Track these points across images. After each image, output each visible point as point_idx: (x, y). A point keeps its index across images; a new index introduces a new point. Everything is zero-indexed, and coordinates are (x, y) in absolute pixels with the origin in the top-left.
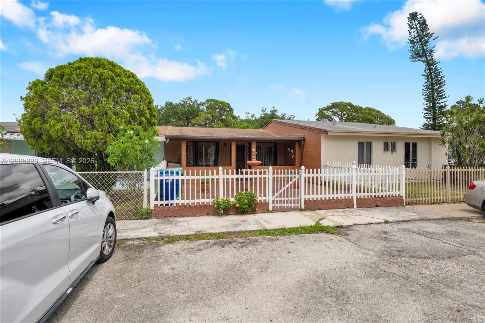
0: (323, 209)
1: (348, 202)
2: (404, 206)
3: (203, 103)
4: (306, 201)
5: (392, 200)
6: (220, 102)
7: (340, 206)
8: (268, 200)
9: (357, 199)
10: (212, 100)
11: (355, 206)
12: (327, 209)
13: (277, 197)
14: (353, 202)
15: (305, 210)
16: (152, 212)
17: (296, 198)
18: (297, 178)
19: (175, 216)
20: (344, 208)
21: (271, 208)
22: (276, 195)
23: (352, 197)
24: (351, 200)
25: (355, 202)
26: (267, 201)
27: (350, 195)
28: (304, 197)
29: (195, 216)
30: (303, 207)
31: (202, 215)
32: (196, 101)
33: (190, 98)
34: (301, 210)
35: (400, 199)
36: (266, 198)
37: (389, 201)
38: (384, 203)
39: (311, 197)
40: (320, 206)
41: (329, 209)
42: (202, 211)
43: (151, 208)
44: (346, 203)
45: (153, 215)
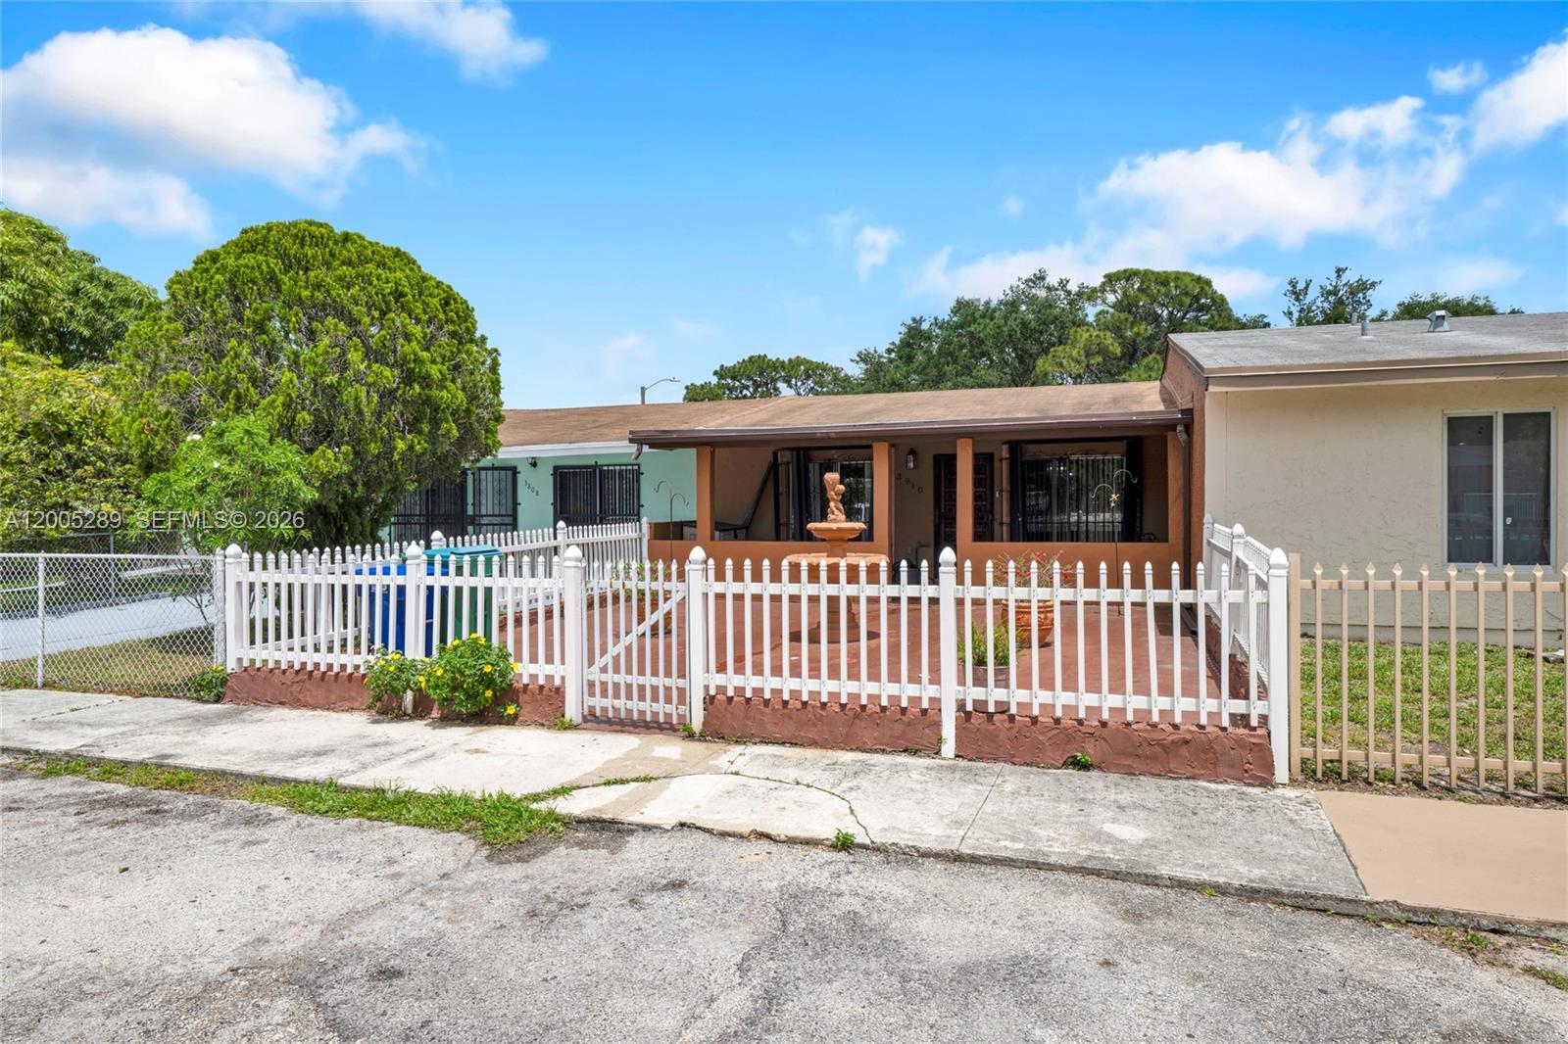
0: (783, 743)
1: (909, 724)
2: (1267, 782)
3: (1094, 290)
4: (709, 701)
5: (1187, 742)
6: (1163, 279)
7: (868, 736)
8: (563, 678)
9: (964, 715)
10: (1129, 275)
11: (949, 748)
12: (802, 745)
13: (604, 670)
14: (938, 725)
15: (702, 737)
16: (229, 683)
17: (674, 682)
18: (676, 598)
19: (282, 703)
20: (883, 751)
21: (572, 711)
22: (599, 662)
23: (936, 701)
24: (929, 717)
25: (949, 731)
26: (557, 682)
27: (927, 692)
28: (702, 678)
29: (333, 710)
30: (697, 723)
31: (352, 709)
32: (1063, 283)
33: (1040, 278)
34: (691, 736)
35: (1240, 743)
36: (555, 670)
37: (1165, 748)
38: (1130, 755)
39: (732, 681)
40: (770, 728)
41: (813, 744)
42: (353, 694)
43: (229, 671)
44: (898, 728)
45: (229, 693)
